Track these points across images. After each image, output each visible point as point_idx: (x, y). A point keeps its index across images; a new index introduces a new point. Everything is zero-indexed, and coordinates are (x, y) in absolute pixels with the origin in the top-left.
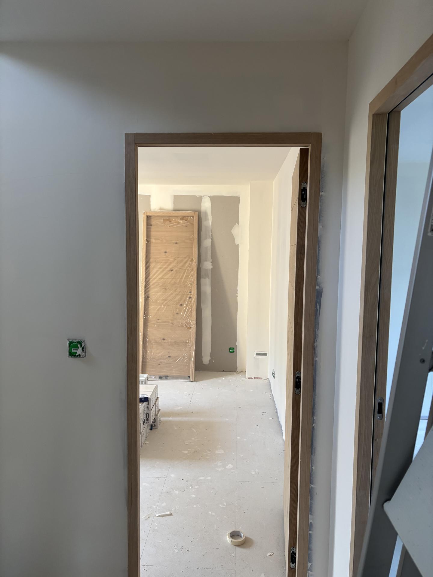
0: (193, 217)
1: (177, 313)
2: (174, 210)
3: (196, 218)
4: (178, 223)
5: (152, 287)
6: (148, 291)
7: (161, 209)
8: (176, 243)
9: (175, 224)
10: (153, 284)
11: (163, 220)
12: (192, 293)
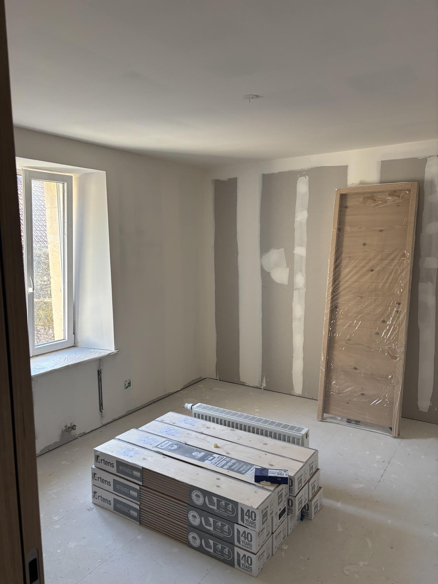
0: (409, 190)
1: (377, 334)
2: (380, 183)
3: (414, 192)
4: (385, 202)
5: (342, 293)
6: (337, 299)
7: (361, 183)
8: (381, 231)
9: (380, 202)
10: (344, 289)
11: (362, 199)
12: (401, 306)
